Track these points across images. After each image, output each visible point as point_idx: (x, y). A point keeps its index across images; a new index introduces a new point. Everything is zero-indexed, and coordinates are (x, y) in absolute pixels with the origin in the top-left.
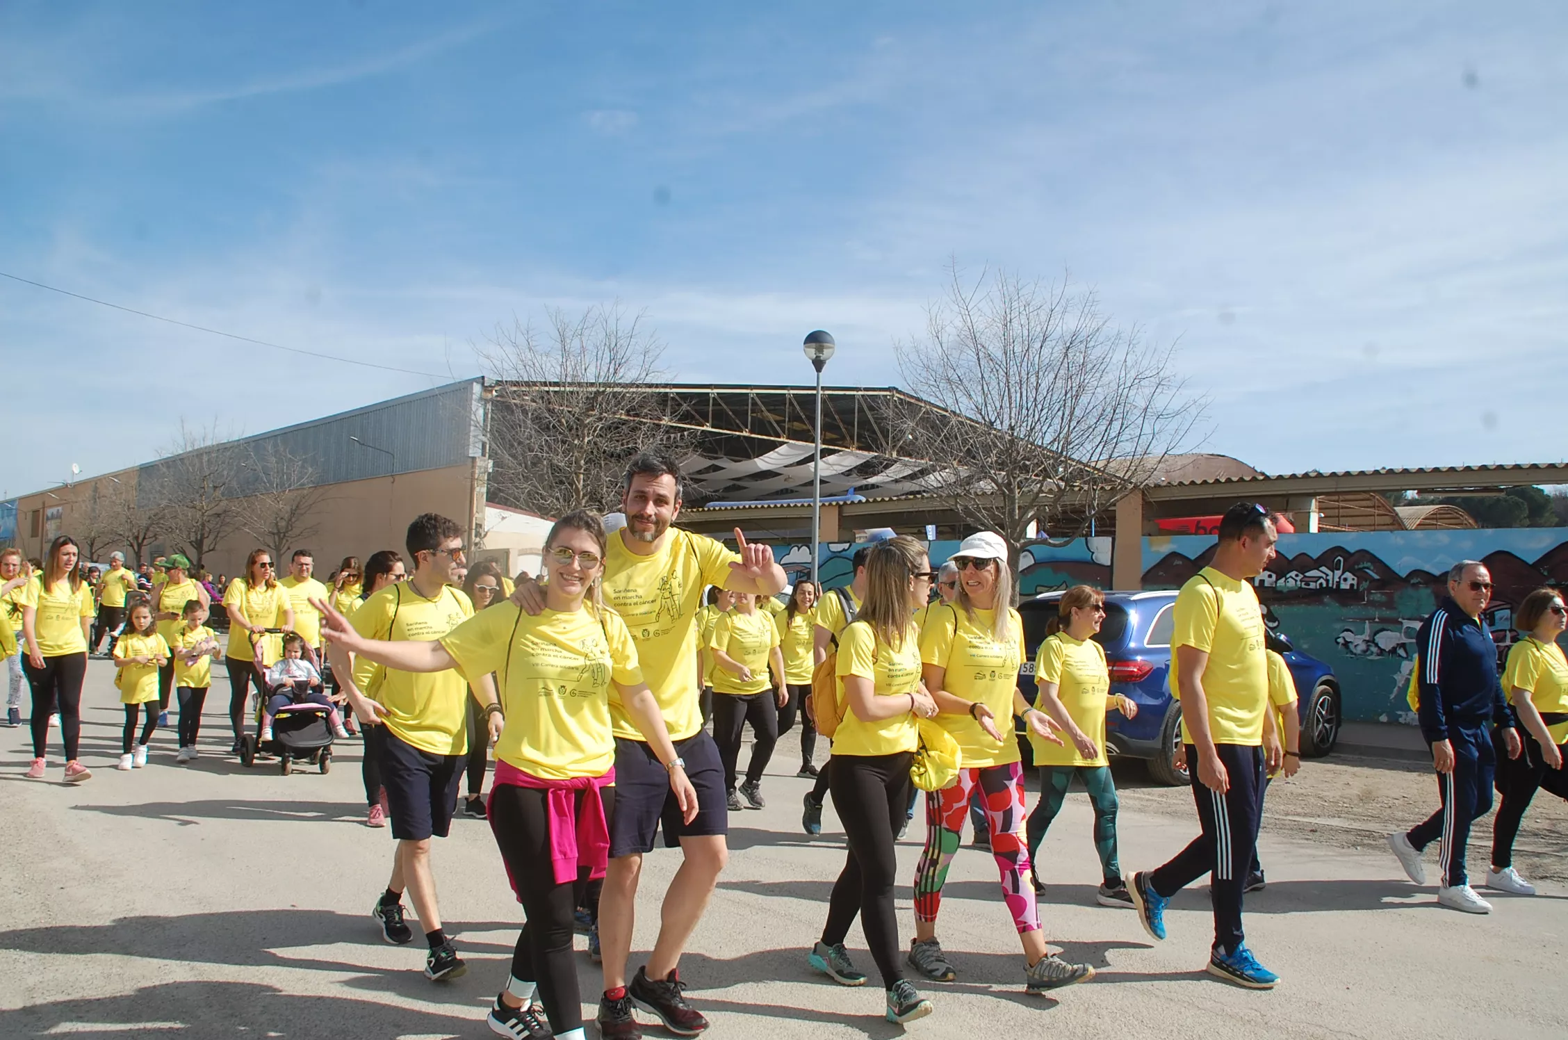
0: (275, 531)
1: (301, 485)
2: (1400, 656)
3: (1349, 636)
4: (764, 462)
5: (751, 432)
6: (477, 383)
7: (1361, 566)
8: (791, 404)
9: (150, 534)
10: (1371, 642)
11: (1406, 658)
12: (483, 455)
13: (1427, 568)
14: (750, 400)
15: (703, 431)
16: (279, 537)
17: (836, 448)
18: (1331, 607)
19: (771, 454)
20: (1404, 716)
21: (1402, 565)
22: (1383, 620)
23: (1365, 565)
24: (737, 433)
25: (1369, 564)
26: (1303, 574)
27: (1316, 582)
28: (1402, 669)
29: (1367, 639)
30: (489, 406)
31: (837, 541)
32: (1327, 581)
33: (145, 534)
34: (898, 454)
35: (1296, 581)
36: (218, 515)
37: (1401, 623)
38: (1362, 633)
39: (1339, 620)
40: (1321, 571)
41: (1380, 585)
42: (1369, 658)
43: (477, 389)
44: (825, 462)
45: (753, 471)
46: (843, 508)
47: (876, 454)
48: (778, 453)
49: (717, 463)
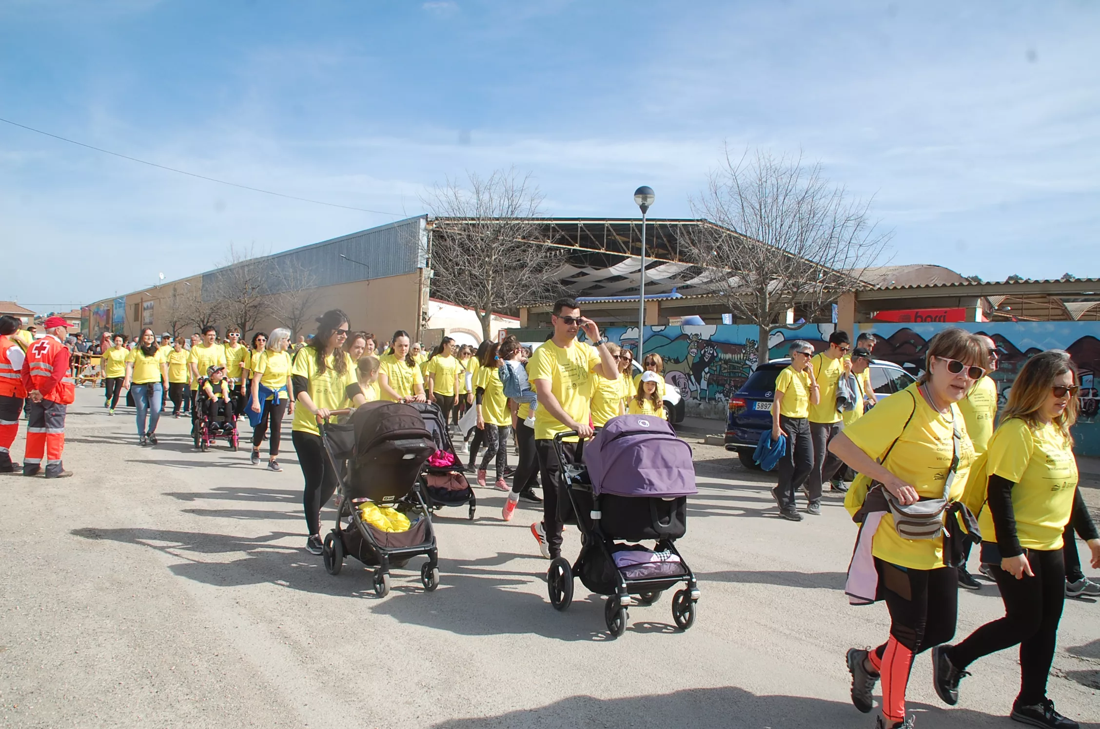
0: (293, 317)
1: (310, 286)
4: (615, 270)
5: (607, 250)
6: (424, 219)
8: (633, 230)
9: (211, 319)
12: (427, 267)
14: (606, 229)
15: (574, 250)
16: (295, 321)
17: (664, 260)
19: (620, 265)
21: (1023, 345)
24: (597, 251)
25: (1001, 344)
30: (431, 234)
31: (657, 324)
33: (208, 319)
34: (707, 265)
36: (256, 307)
41: (1008, 357)
43: (423, 223)
44: (657, 270)
45: (608, 276)
46: (662, 302)
47: (692, 265)
48: (624, 264)
49: (584, 270)
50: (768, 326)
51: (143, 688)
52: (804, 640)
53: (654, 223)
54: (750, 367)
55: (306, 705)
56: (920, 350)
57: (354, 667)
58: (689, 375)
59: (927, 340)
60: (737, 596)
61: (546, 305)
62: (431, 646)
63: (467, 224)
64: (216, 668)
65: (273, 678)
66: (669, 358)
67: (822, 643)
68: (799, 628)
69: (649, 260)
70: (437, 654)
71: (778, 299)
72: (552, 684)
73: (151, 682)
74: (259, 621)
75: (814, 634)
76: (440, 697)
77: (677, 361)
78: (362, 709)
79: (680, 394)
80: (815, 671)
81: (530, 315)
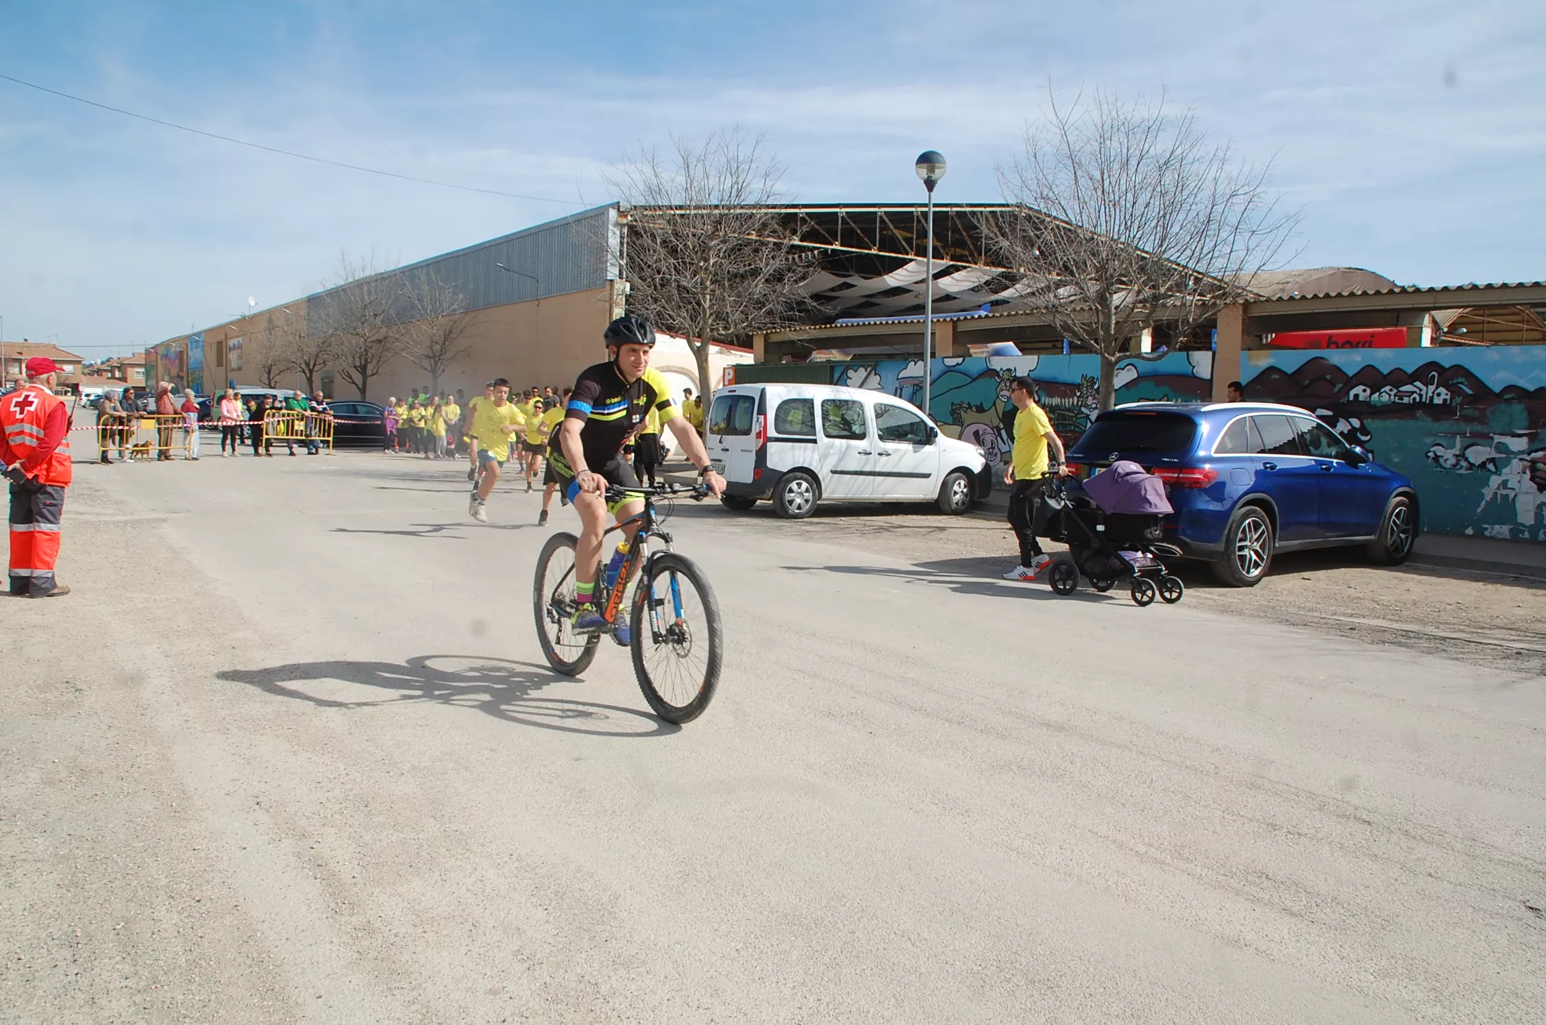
0: (431, 355)
1: (453, 311)
2: (1489, 470)
3: (1439, 450)
4: (893, 279)
5: (880, 250)
6: (613, 208)
7: (1455, 381)
8: (919, 221)
10: (1461, 456)
11: (1495, 473)
12: (621, 278)
13: (1522, 383)
14: (878, 219)
15: (832, 250)
16: (435, 360)
17: (964, 264)
18: (1424, 422)
19: (900, 271)
20: (1489, 530)
21: (1496, 381)
22: (1473, 435)
23: (1460, 380)
24: (866, 251)
25: (1463, 380)
26: (1397, 389)
27: (1410, 396)
28: (1490, 484)
29: (1458, 453)
30: (625, 230)
31: (951, 355)
32: (1421, 396)
34: (1025, 271)
35: (1390, 395)
36: (380, 342)
37: (1492, 438)
38: (1453, 447)
39: (1431, 435)
40: (1415, 386)
41: (1472, 400)
42: (1458, 472)
43: (612, 215)
44: (952, 278)
45: (884, 287)
46: (959, 324)
47: (1004, 270)
48: (906, 270)
49: (848, 280)
50: (1113, 355)
51: (55, 966)
52: (1169, 865)
53: (949, 209)
54: (1087, 417)
55: (320, 997)
56: (1340, 389)
57: (417, 922)
58: (999, 430)
59: (1351, 375)
60: (1061, 784)
61: (790, 330)
62: (552, 880)
63: (674, 215)
64: (190, 924)
65: (278, 943)
66: (969, 404)
67: (1199, 869)
68: (1161, 842)
69: (943, 265)
70: (560, 894)
71: (1128, 315)
72: (742, 953)
73: (74, 955)
74: (283, 836)
75: (1186, 853)
76: (548, 980)
77: (980, 409)
78: (414, 1003)
79: (985, 457)
80: (1188, 925)
81: (768, 345)
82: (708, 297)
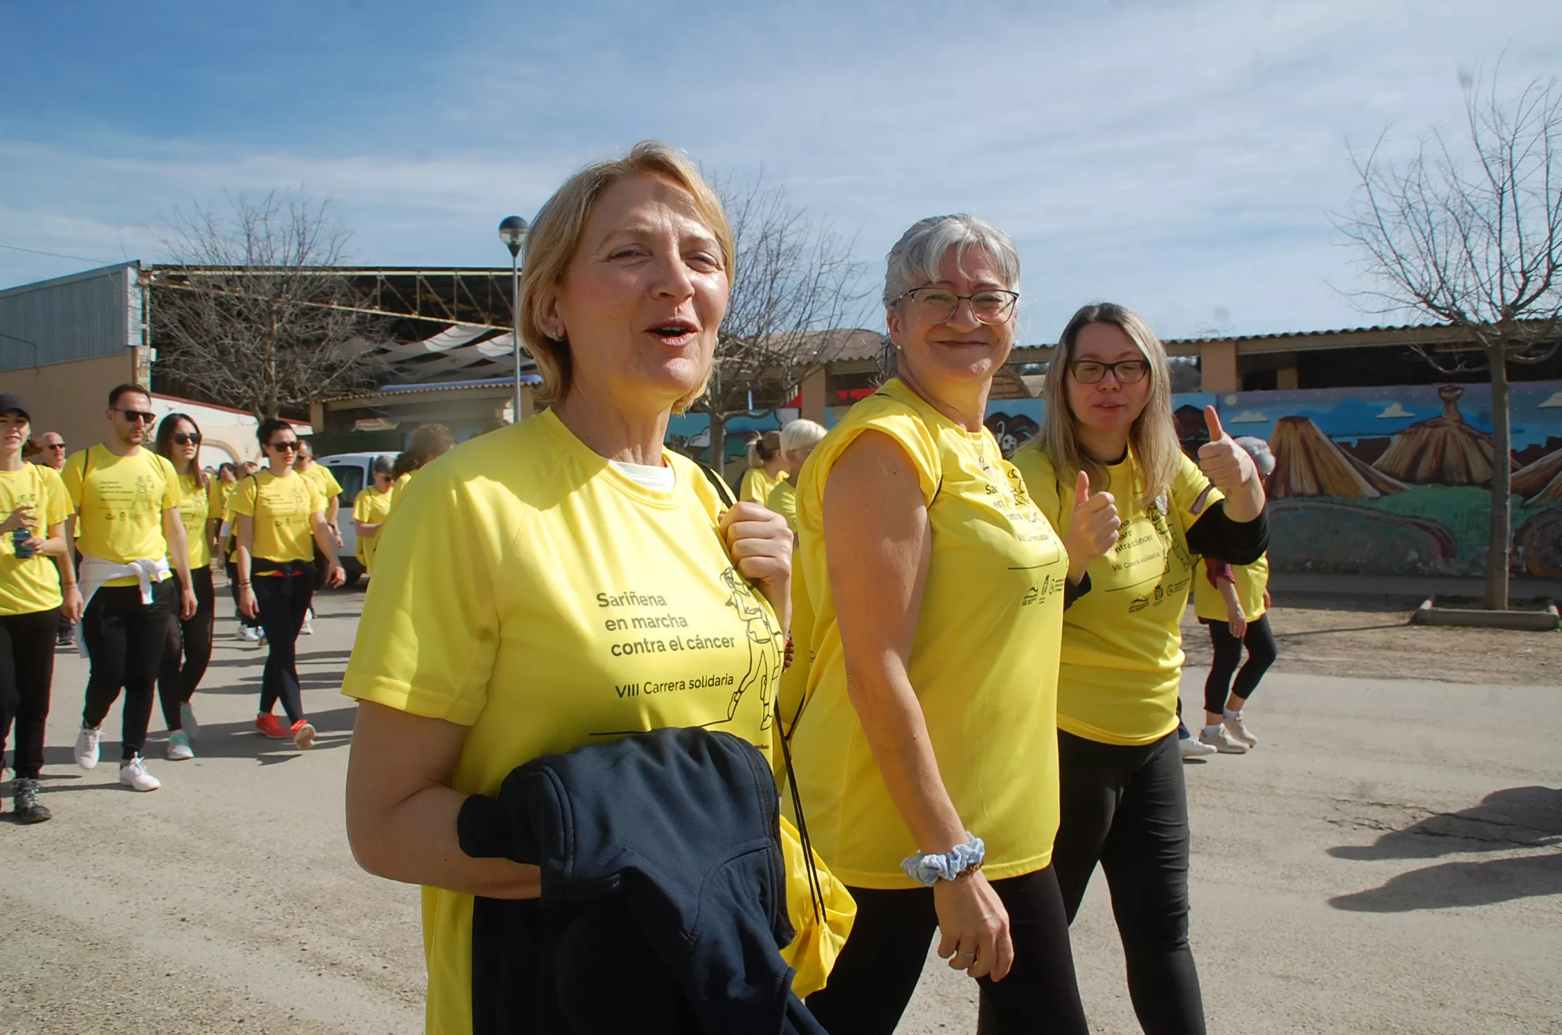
4: (433, 344)
5: (421, 314)
6: (133, 267)
7: (1019, 429)
8: (459, 285)
12: (144, 343)
14: (418, 283)
15: (371, 314)
17: (505, 328)
19: (440, 336)
23: (1023, 428)
24: (407, 316)
30: (148, 294)
43: (132, 274)
44: (493, 343)
45: (421, 352)
48: (447, 334)
49: (384, 346)
50: (724, 414)
63: (205, 276)
69: (483, 329)
71: (736, 376)
81: (328, 415)
82: (273, 364)
